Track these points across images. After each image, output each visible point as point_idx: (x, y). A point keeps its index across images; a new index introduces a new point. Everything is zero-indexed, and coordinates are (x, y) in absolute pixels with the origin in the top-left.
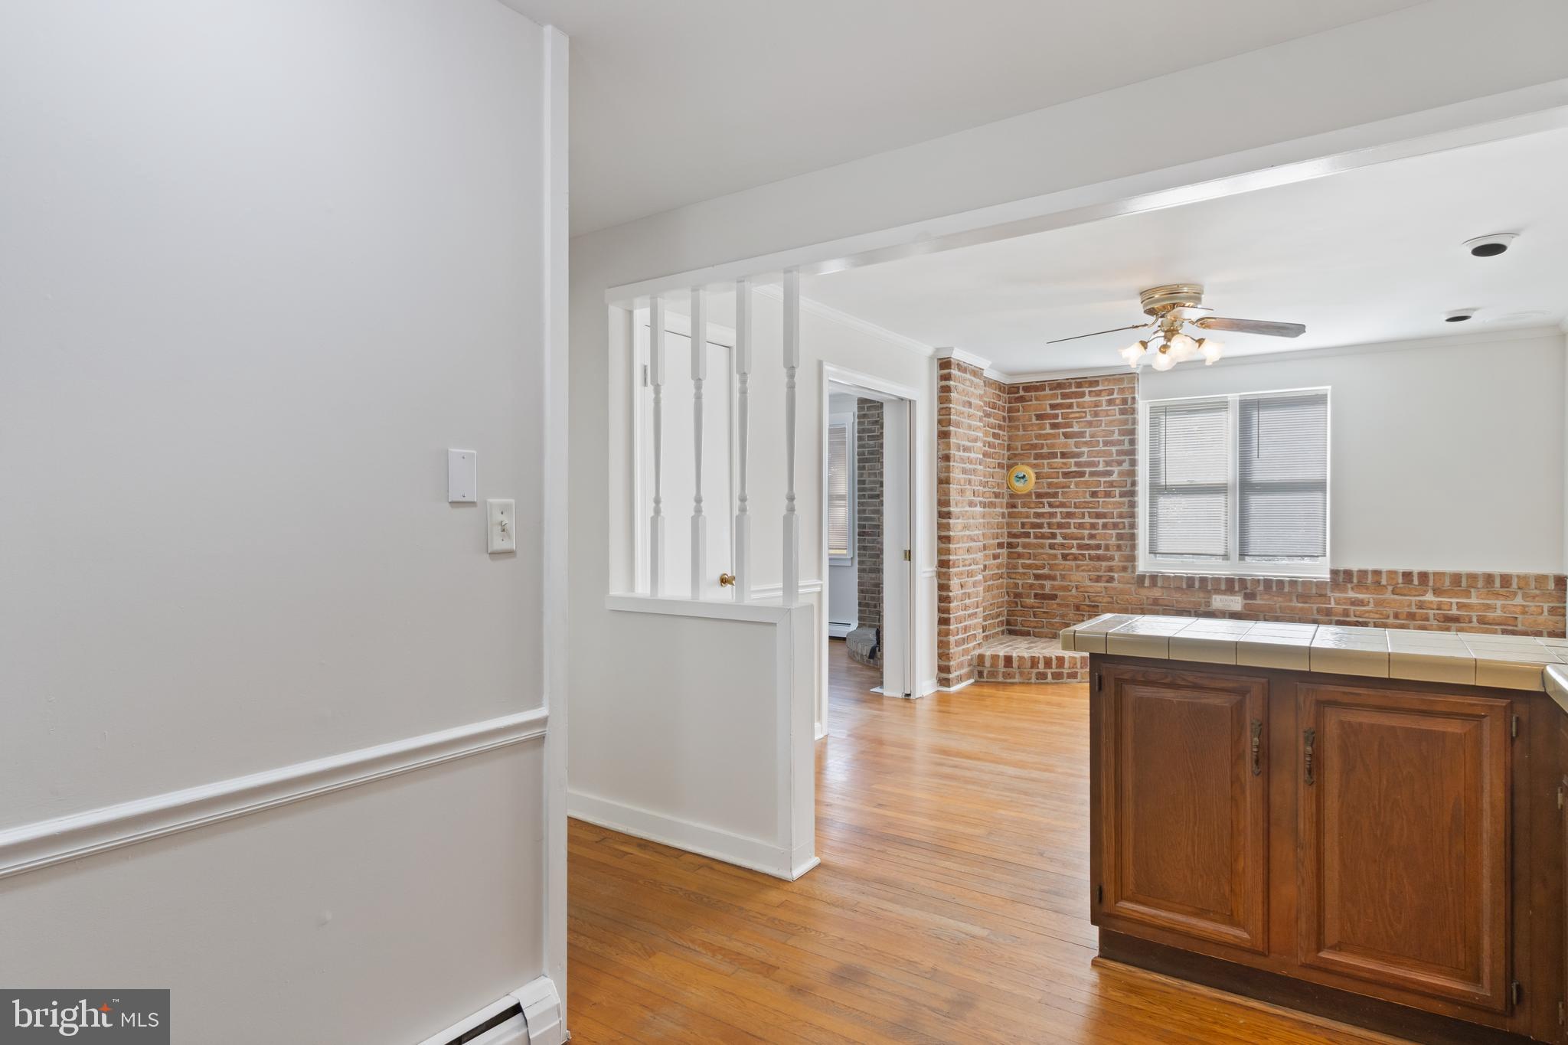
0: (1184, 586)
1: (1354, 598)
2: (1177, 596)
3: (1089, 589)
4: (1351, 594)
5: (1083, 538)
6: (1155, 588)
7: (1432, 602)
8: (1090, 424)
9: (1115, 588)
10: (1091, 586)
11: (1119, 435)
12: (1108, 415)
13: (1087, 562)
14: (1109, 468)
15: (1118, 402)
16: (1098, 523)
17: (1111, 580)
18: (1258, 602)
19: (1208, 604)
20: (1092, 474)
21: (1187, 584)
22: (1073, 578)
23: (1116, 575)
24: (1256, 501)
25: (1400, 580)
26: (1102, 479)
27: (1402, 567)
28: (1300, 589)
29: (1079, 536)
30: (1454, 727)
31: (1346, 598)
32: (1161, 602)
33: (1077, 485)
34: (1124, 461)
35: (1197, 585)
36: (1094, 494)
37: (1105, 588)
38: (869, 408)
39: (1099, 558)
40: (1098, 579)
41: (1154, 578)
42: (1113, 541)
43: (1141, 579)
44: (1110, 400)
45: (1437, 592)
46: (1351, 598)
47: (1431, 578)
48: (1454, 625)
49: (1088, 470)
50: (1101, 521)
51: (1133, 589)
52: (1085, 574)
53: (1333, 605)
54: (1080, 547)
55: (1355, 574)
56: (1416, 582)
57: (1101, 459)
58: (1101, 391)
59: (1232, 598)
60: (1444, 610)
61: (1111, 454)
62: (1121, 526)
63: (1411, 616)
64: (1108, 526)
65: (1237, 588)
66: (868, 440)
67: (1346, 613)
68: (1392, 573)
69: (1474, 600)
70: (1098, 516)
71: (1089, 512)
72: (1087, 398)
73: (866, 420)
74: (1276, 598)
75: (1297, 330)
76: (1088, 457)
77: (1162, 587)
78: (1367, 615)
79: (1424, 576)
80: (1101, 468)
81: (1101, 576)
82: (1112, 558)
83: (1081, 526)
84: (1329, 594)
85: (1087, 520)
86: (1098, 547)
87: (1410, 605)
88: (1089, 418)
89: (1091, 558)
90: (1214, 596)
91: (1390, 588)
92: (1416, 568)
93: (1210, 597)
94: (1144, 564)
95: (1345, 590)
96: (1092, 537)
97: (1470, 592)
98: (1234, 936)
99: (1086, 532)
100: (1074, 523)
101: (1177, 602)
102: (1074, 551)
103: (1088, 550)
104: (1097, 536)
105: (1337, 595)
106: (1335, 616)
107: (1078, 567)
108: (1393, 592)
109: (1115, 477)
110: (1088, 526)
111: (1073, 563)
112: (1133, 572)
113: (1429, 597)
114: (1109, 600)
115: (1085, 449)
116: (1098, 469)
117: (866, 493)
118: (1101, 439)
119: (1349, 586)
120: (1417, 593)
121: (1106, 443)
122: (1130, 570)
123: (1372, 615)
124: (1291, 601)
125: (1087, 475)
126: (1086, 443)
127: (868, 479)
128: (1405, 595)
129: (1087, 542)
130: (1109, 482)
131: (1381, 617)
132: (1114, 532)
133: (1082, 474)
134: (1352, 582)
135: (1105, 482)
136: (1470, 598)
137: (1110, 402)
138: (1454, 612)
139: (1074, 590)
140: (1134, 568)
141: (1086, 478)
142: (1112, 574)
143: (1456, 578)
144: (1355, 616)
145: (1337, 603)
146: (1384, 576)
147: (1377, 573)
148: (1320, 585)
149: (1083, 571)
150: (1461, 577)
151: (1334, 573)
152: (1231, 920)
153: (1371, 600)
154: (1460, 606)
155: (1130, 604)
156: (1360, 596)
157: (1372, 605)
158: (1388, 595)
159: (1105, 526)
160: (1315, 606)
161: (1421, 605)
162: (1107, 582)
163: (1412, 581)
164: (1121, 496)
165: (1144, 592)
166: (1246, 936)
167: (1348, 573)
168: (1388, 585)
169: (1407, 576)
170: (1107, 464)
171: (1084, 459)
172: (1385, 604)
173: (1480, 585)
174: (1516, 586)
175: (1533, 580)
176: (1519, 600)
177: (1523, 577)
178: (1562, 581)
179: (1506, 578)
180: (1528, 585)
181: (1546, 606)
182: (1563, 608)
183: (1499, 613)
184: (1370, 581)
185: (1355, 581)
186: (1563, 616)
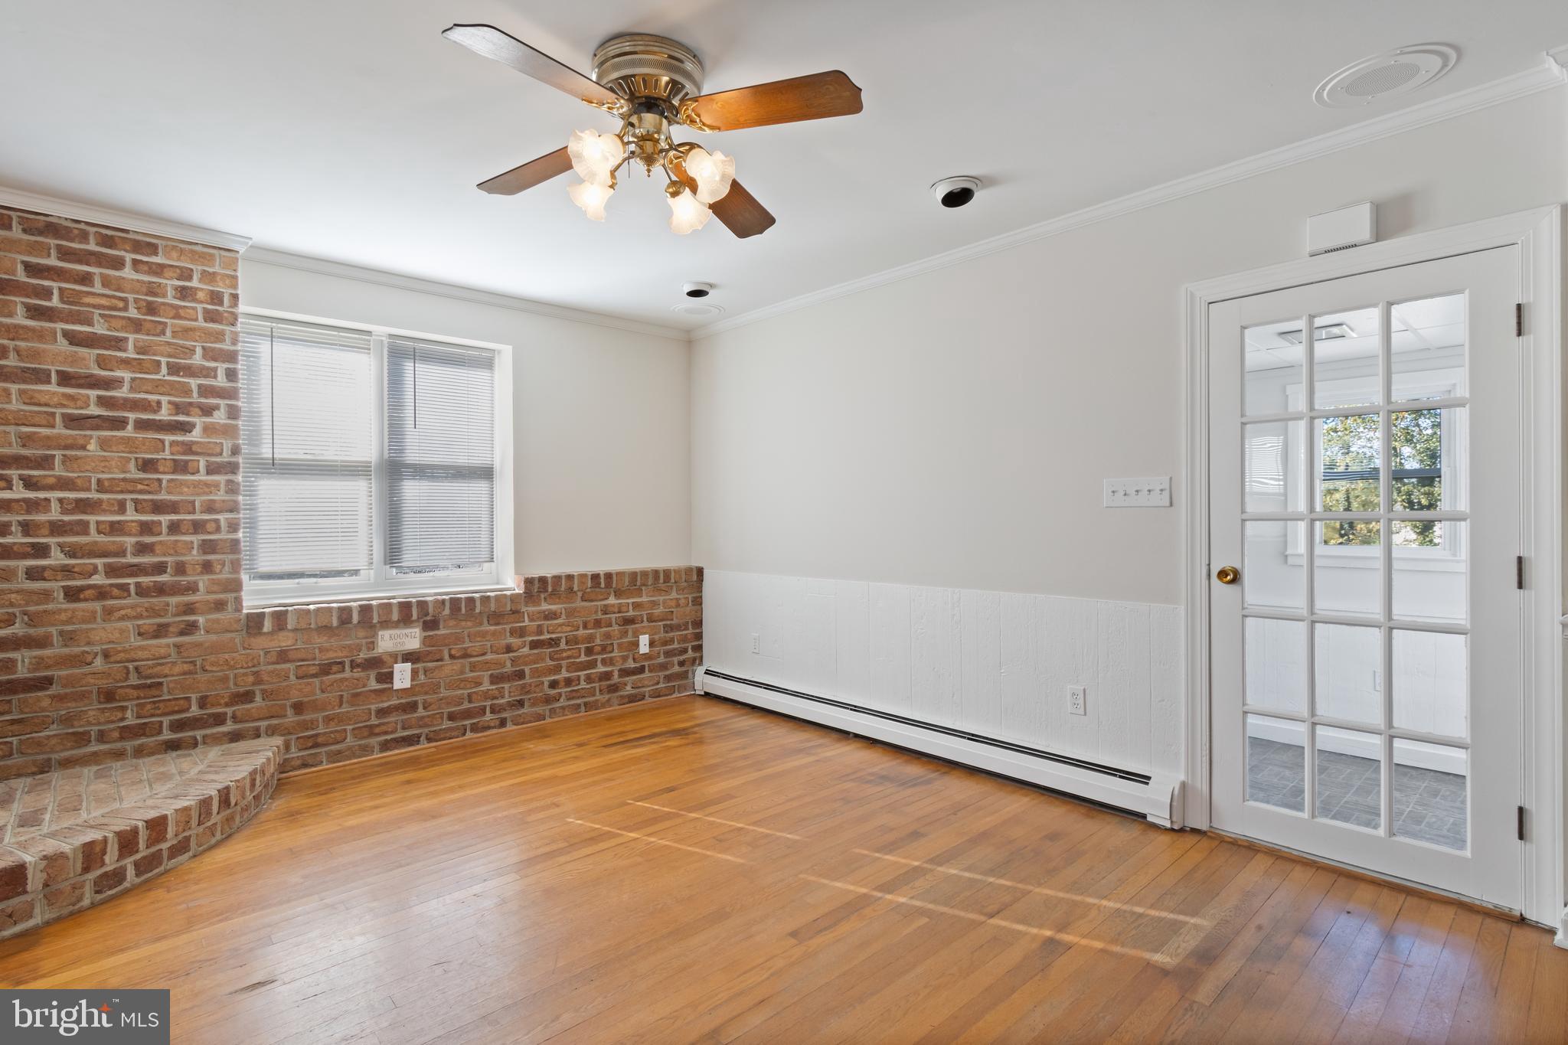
0: (335, 623)
1: (547, 610)
2: (321, 640)
3: (140, 654)
4: (545, 607)
5: (122, 553)
6: (282, 634)
7: (613, 605)
8: (137, 326)
9: (198, 645)
10: (142, 648)
11: (205, 357)
12: (177, 316)
13: (133, 600)
14: (181, 418)
15: (200, 295)
16: (160, 523)
17: (191, 628)
18: (442, 632)
19: (372, 645)
20: (141, 425)
21: (339, 618)
22: (96, 636)
23: (201, 620)
24: (412, 490)
25: (589, 584)
26: (168, 438)
27: (589, 568)
28: (493, 607)
29: (112, 548)
31: (539, 612)
32: (292, 655)
33: (104, 444)
34: (217, 407)
35: (355, 618)
36: (147, 465)
37: (177, 646)
39: (161, 590)
40: (160, 631)
41: (280, 618)
42: (195, 556)
43: (255, 622)
44: (184, 288)
45: (618, 594)
46: (544, 612)
47: (614, 576)
49: (132, 416)
50: (165, 519)
51: (237, 641)
52: (129, 624)
53: (527, 623)
54: (111, 571)
55: (550, 580)
56: (603, 585)
57: (164, 399)
58: (162, 266)
59: (407, 631)
60: (623, 612)
61: (187, 392)
62: (210, 527)
64: (183, 528)
65: (415, 617)
67: (539, 630)
68: (583, 576)
69: (644, 599)
70: (158, 508)
71: (136, 502)
72: (128, 273)
74: (463, 623)
76: (132, 389)
77: (295, 630)
79: (609, 576)
80: (164, 415)
81: (167, 625)
82: (192, 588)
83: (115, 528)
84: (524, 609)
85: (131, 515)
86: (160, 568)
87: (596, 612)
88: (133, 313)
89: (142, 591)
90: (380, 633)
91: (580, 594)
92: (602, 569)
93: (375, 635)
94: (255, 597)
95: (538, 603)
96: (142, 549)
97: (642, 590)
99: (129, 541)
100: (98, 523)
101: (321, 650)
102: (98, 580)
103: (131, 575)
104: (158, 549)
105: (531, 609)
106: (529, 635)
107: (108, 612)
108: (583, 599)
109: (196, 435)
110: (135, 528)
111: (97, 606)
112: (239, 608)
113: (612, 600)
114: (186, 667)
115: (126, 375)
116: (157, 418)
118: (163, 360)
119: (542, 596)
120: (602, 597)
121: (174, 369)
122: (230, 607)
123: (565, 629)
124: (481, 624)
125: (130, 427)
126: (126, 363)
128: (592, 601)
129: (131, 559)
130: (183, 443)
131: (573, 629)
132: (196, 539)
133: (120, 424)
134: (547, 591)
135: (173, 443)
136: (642, 597)
137: (184, 293)
138: (631, 613)
139: (99, 662)
140: (238, 601)
141: (129, 431)
142: (192, 618)
143: (634, 575)
145: (531, 620)
146: (576, 581)
147: (570, 577)
148: (514, 598)
149: (122, 618)
150: (637, 576)
151: (529, 582)
153: (563, 610)
154: (636, 606)
155: (232, 668)
156: (553, 607)
157: (563, 616)
158: (579, 604)
159: (174, 528)
160: (508, 627)
161: (605, 610)
162: (182, 633)
163: (600, 584)
164: (209, 472)
165: (259, 642)
167: (543, 580)
168: (579, 590)
169: (595, 577)
170: (178, 408)
171: (123, 393)
172: (576, 614)
173: (650, 582)
174: (673, 581)
175: (683, 573)
176: (674, 595)
177: (677, 571)
178: (700, 572)
179: (667, 573)
180: (681, 578)
181: (690, 597)
182: (701, 597)
183: (661, 609)
184: (563, 589)
185: (550, 589)
186: (701, 604)
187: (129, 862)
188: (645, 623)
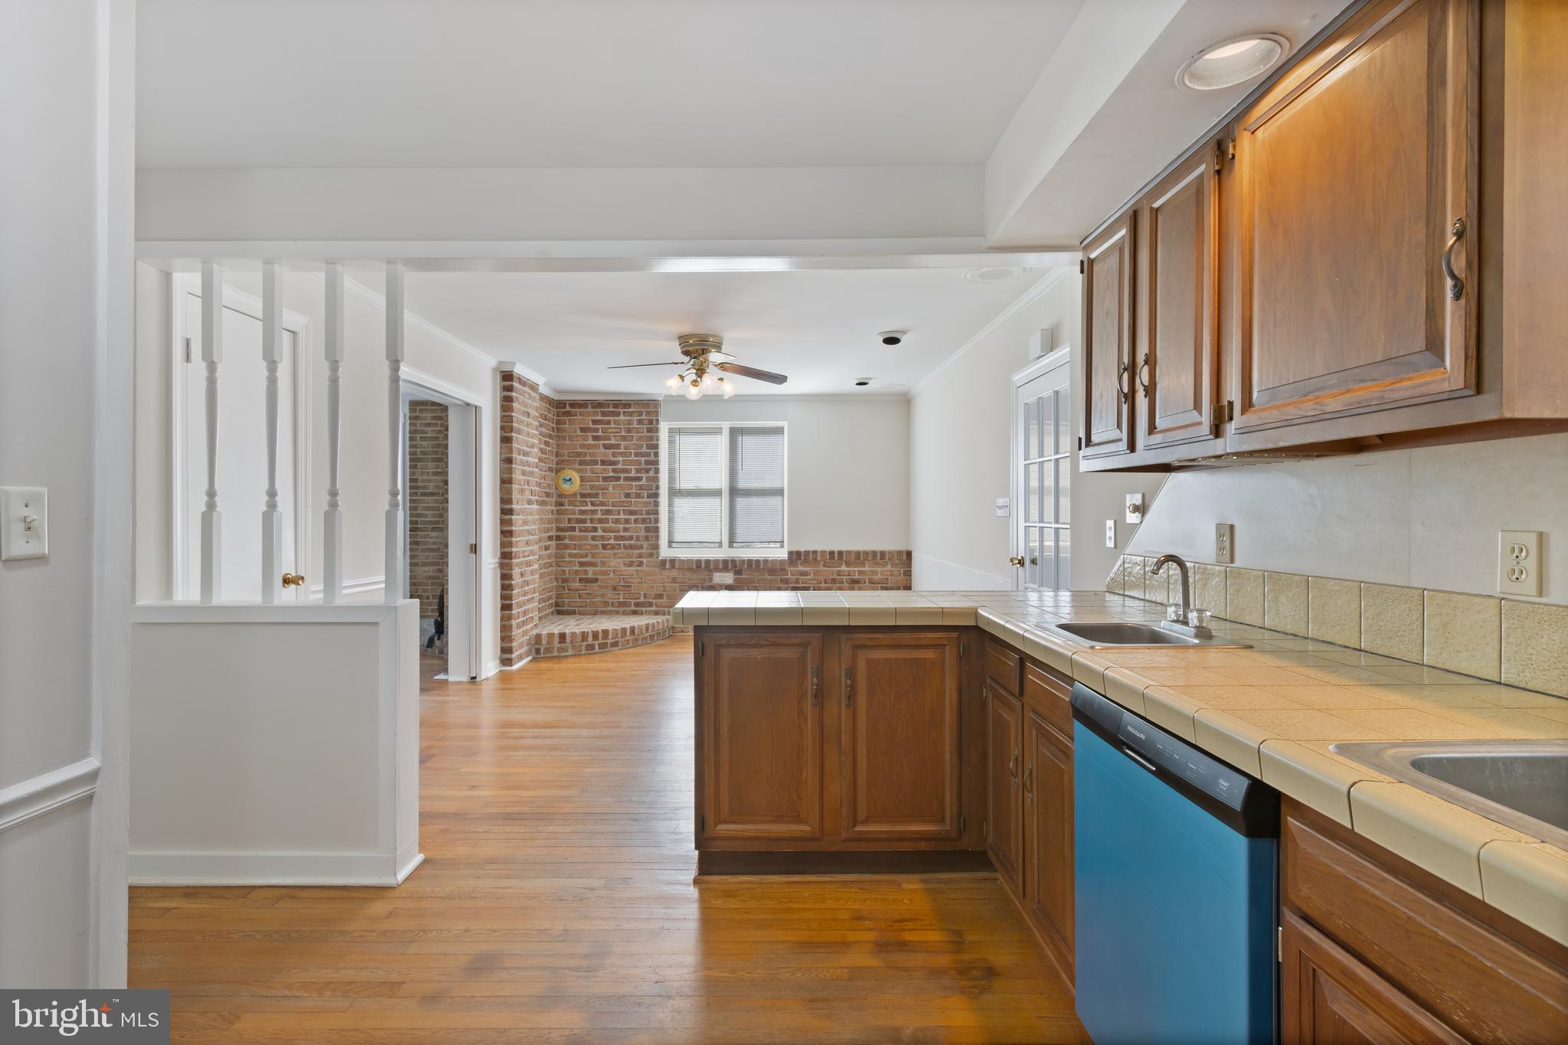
0: (695, 567)
1: (802, 570)
2: (689, 575)
3: (624, 573)
4: (800, 568)
5: (619, 531)
6: (673, 570)
7: (845, 571)
8: (624, 438)
9: (643, 571)
10: (624, 570)
11: (647, 448)
12: (638, 432)
13: (622, 550)
14: (639, 475)
15: (645, 422)
16: (631, 519)
17: (641, 564)
18: (744, 576)
19: (711, 580)
20: (626, 479)
21: (696, 564)
22: (612, 564)
23: (644, 560)
24: (740, 502)
25: (828, 557)
26: (634, 484)
27: (828, 548)
28: (770, 565)
29: (616, 529)
30: (930, 654)
31: (797, 571)
32: (678, 580)
33: (614, 487)
34: (650, 469)
35: (703, 565)
36: (627, 495)
37: (637, 571)
38: (421, 411)
39: (631, 547)
40: (631, 564)
41: (673, 561)
42: (642, 533)
43: (664, 562)
44: (640, 420)
45: (848, 564)
46: (800, 571)
47: (844, 554)
48: (856, 586)
49: (622, 475)
50: (633, 517)
51: (658, 571)
52: (621, 560)
53: (789, 576)
54: (617, 538)
55: (802, 554)
56: (836, 558)
57: (633, 467)
58: (633, 412)
59: (727, 574)
60: (851, 576)
61: (640, 464)
62: (648, 521)
63: (834, 581)
64: (639, 522)
65: (730, 568)
66: (421, 441)
67: (797, 581)
68: (823, 552)
69: (867, 568)
70: (631, 513)
71: (623, 510)
72: (622, 417)
73: (418, 422)
74: (754, 573)
75: (780, 379)
76: (623, 465)
77: (679, 569)
78: (809, 582)
79: (840, 553)
80: (633, 474)
81: (633, 562)
82: (641, 547)
83: (617, 521)
84: (787, 568)
85: (622, 516)
86: (631, 538)
87: (833, 574)
88: (623, 433)
89: (625, 547)
90: (715, 574)
91: (822, 563)
92: (836, 548)
93: (712, 575)
94: (665, 552)
95: (796, 566)
96: (626, 530)
97: (865, 563)
98: (801, 831)
99: (621, 526)
100: (612, 519)
101: (690, 579)
102: (612, 541)
103: (622, 540)
104: (630, 530)
105: (792, 569)
106: (791, 584)
107: (615, 554)
108: (824, 566)
109: (643, 482)
110: (623, 521)
111: (611, 552)
112: (658, 558)
113: (843, 568)
114: (640, 580)
115: (620, 459)
116: (630, 475)
117: (419, 491)
118: (632, 451)
119: (799, 562)
120: (837, 565)
121: (636, 455)
122: (655, 556)
123: (813, 582)
124: (764, 574)
125: (622, 480)
126: (621, 453)
127: (420, 478)
128: (830, 567)
129: (622, 534)
130: (639, 486)
131: (817, 583)
132: (643, 526)
133: (618, 479)
134: (801, 559)
135: (636, 485)
136: (865, 567)
137: (640, 422)
138: (857, 577)
139: (612, 574)
140: (658, 554)
141: (622, 482)
142: (641, 560)
143: (858, 554)
144: (803, 583)
145: (792, 575)
146: (819, 554)
147: (815, 552)
148: (782, 562)
149: (619, 558)
150: (860, 554)
151: (790, 553)
152: (798, 819)
153: (812, 572)
154: (860, 573)
155: (655, 583)
156: (805, 569)
157: (812, 575)
158: (821, 568)
159: (636, 521)
160: (779, 578)
161: (839, 573)
162: (638, 566)
163: (834, 557)
164: (648, 498)
165: (666, 573)
166: (807, 828)
167: (798, 553)
168: (821, 560)
169: (832, 553)
170: (638, 471)
171: (619, 466)
172: (819, 574)
173: (870, 558)
174: (887, 558)
175: (895, 554)
176: (889, 567)
177: (891, 553)
178: (909, 554)
179: (883, 554)
180: (893, 557)
181: (902, 570)
182: (911, 571)
183: (879, 576)
184: (810, 558)
185: (803, 559)
186: (911, 575)
187: (596, 643)
188: (867, 584)
